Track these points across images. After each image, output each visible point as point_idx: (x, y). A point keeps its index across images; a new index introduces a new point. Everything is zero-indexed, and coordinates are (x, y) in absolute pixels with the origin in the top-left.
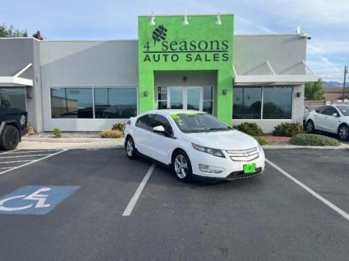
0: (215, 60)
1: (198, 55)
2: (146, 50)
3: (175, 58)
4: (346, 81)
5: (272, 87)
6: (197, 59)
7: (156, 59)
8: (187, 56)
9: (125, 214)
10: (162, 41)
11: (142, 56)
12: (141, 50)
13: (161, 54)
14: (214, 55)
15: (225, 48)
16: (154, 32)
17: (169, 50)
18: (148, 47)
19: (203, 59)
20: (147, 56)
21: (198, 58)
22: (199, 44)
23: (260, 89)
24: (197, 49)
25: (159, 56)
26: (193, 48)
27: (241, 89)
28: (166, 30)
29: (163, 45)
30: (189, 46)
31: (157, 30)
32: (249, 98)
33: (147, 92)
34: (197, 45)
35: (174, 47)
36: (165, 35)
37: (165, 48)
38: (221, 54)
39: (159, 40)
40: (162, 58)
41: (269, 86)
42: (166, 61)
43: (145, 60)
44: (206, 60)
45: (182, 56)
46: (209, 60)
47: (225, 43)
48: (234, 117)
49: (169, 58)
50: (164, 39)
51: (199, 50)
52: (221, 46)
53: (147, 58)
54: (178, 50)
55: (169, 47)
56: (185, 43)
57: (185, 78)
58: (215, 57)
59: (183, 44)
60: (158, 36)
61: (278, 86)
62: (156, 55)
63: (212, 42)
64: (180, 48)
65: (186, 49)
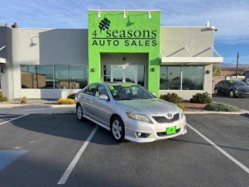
0: (146, 45)
1: (134, 41)
2: (94, 36)
3: (116, 43)
4: (239, 63)
5: (189, 66)
6: (132, 44)
7: (102, 43)
8: (125, 42)
9: (59, 183)
10: (106, 30)
11: (91, 41)
12: (90, 36)
13: (106, 40)
14: (146, 41)
15: (154, 36)
16: (100, 23)
17: (112, 37)
18: (96, 34)
19: (138, 44)
20: (95, 41)
21: (134, 43)
22: (135, 33)
23: (180, 67)
24: (133, 37)
25: (104, 41)
26: (130, 36)
27: (166, 67)
28: (109, 22)
29: (107, 33)
30: (126, 34)
31: (102, 21)
32: (171, 74)
33: (95, 69)
34: (133, 33)
35: (115, 35)
36: (109, 25)
37: (108, 35)
38: (151, 40)
39: (104, 29)
40: (107, 43)
41: (186, 65)
42: (109, 45)
43: (93, 44)
44: (140, 45)
45: (122, 42)
46: (142, 45)
47: (154, 32)
48: (161, 88)
49: (112, 43)
50: (108, 28)
51: (135, 37)
52: (151, 34)
53: (95, 43)
54: (119, 37)
55: (112, 35)
56: (124, 31)
57: (124, 59)
58: (146, 43)
59: (122, 32)
60: (103, 26)
61: (193, 66)
62: (102, 40)
63: (144, 32)
64: (120, 36)
65: (124, 36)
